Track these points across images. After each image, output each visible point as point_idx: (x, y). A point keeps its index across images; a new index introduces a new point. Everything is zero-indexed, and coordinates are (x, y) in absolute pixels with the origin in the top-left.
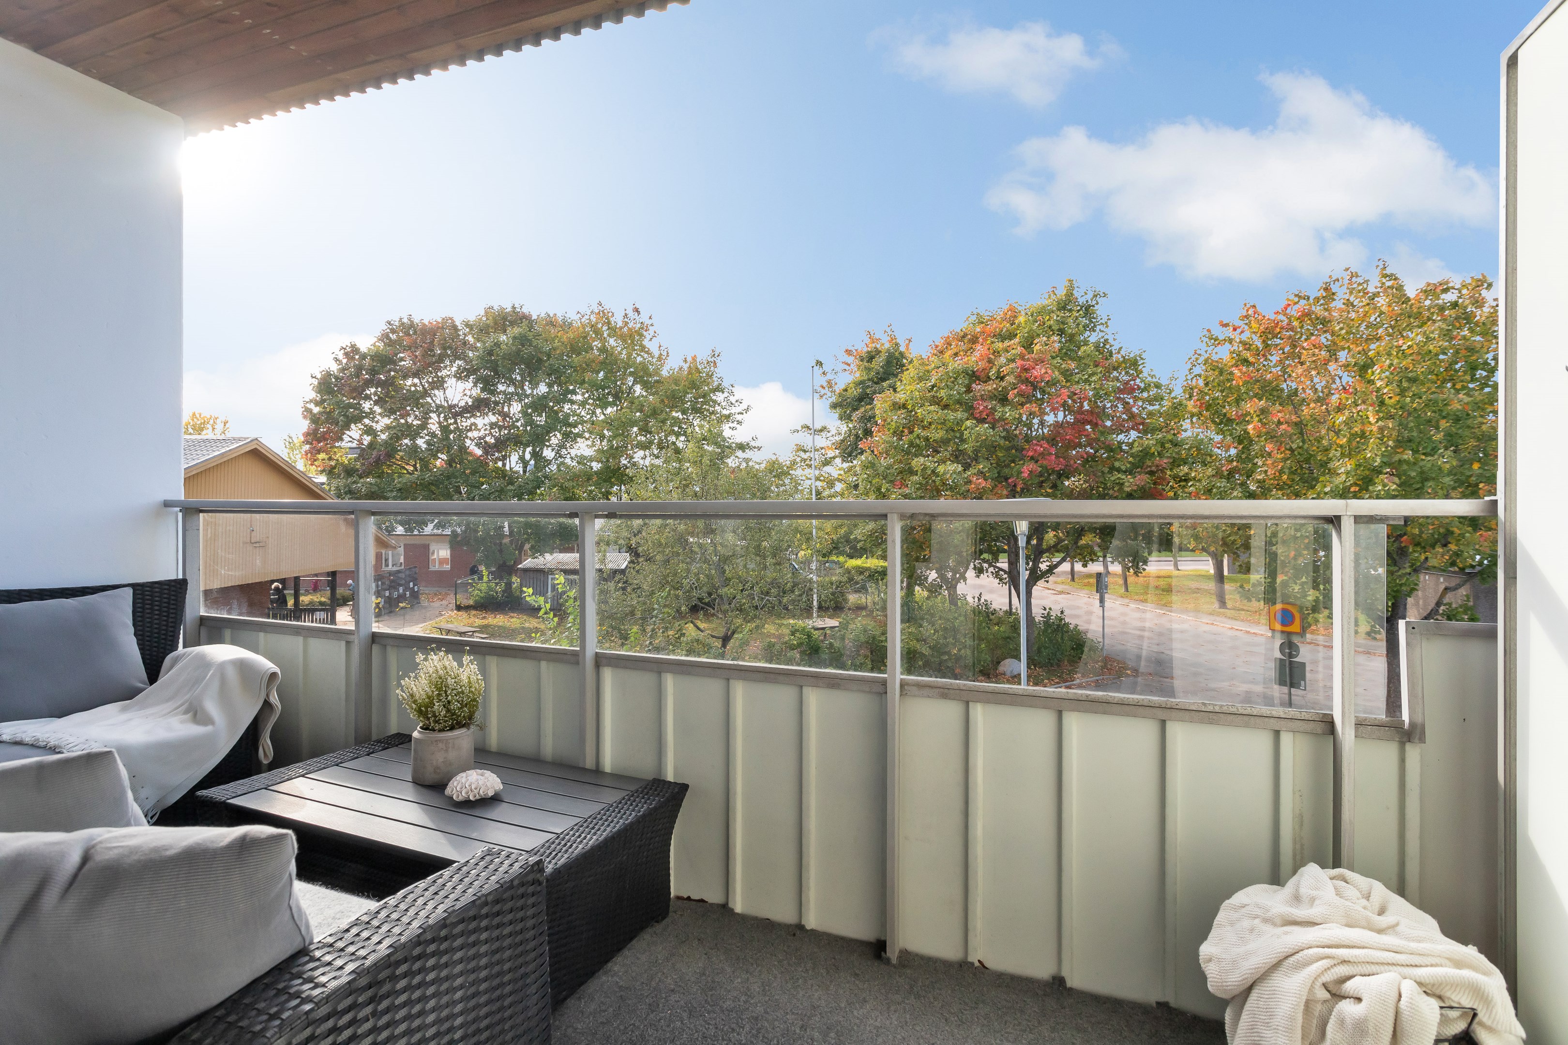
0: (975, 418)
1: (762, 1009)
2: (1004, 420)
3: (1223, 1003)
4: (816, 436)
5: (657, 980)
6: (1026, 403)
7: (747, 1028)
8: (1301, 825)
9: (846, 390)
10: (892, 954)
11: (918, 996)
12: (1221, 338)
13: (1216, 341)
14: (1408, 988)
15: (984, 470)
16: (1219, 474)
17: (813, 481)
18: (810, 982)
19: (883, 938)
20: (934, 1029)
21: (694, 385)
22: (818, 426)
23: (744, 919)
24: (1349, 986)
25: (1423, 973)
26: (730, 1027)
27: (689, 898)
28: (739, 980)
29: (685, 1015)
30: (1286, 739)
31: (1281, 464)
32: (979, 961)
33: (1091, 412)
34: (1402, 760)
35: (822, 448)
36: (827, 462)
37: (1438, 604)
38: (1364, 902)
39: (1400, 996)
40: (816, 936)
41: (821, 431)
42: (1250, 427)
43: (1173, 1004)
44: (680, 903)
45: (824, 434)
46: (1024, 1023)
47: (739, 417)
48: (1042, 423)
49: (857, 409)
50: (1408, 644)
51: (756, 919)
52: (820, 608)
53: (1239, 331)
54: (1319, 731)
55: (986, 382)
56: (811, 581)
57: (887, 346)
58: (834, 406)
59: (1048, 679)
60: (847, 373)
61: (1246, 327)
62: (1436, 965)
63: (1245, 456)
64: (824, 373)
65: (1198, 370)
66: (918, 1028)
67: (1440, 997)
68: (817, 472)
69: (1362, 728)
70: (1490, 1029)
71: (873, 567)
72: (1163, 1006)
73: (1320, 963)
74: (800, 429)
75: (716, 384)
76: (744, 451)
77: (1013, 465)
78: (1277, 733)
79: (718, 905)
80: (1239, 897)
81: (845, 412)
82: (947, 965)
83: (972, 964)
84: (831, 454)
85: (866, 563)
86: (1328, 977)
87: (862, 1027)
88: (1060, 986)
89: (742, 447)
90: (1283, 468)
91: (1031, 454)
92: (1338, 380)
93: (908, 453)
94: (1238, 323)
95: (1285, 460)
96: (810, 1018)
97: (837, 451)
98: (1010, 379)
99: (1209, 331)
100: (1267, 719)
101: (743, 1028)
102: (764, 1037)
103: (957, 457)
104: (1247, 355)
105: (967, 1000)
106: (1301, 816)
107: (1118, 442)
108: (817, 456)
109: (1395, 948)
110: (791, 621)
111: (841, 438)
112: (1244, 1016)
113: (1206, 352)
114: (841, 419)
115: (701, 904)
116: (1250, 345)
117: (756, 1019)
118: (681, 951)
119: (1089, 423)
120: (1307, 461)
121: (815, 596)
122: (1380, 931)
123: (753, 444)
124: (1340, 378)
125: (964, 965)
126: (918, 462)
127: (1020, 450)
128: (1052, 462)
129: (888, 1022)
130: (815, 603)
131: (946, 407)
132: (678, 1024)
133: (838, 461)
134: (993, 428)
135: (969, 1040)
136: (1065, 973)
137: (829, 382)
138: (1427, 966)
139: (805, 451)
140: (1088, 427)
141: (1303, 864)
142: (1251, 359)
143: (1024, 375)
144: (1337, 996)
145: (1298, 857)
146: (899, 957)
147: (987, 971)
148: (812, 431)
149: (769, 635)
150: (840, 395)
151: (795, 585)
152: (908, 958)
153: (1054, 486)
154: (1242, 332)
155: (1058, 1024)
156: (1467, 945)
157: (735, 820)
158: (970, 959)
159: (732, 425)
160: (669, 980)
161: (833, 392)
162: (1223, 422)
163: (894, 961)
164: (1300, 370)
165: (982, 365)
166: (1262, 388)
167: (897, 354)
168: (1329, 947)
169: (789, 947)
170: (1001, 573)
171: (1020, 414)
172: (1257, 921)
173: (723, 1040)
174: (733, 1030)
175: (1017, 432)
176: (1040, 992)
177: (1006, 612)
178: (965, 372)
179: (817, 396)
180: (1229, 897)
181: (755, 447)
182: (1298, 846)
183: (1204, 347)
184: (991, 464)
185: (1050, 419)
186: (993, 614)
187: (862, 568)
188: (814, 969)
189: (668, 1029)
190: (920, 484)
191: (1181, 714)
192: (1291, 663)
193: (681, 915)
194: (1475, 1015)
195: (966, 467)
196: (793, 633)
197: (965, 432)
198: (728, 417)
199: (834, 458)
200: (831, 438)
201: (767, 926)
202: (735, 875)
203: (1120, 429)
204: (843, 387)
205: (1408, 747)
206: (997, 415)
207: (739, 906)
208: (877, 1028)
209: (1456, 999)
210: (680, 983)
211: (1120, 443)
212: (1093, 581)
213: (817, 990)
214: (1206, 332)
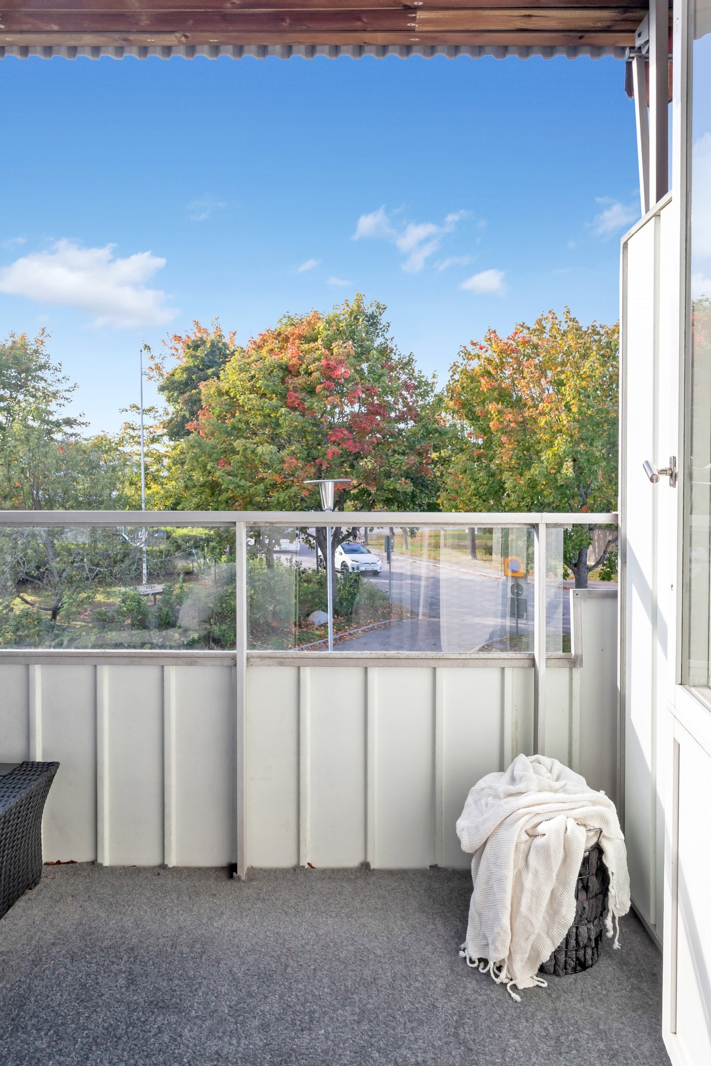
0: (287, 407)
1: (136, 940)
2: (312, 409)
3: (470, 856)
4: (145, 416)
5: (37, 938)
6: (330, 396)
7: (125, 958)
8: (517, 728)
9: (173, 375)
10: (242, 872)
11: (263, 901)
12: (473, 353)
13: (468, 356)
14: (571, 824)
15: (296, 452)
16: (471, 459)
17: (142, 456)
18: (176, 909)
19: (234, 862)
20: (277, 922)
21: (17, 361)
22: (146, 406)
23: (112, 870)
24: (540, 829)
25: (577, 813)
26: (110, 961)
27: (59, 863)
28: (114, 921)
29: (68, 961)
30: (508, 672)
31: (512, 452)
32: (308, 864)
33: (380, 405)
34: (571, 679)
35: (151, 427)
36: (154, 440)
37: (605, 552)
38: (549, 774)
39: (566, 829)
40: (178, 871)
41: (150, 410)
42: (491, 424)
43: (440, 865)
44: (50, 868)
45: (152, 414)
46: (342, 901)
47: (67, 395)
48: (341, 413)
49: (183, 393)
50: (574, 605)
51: (123, 868)
52: (150, 574)
53: (484, 350)
54: (527, 665)
55: (297, 376)
56: (141, 550)
57: (212, 337)
58: (162, 389)
59: (348, 625)
60: (175, 357)
61: (490, 347)
62: (583, 806)
63: (488, 445)
64: (152, 357)
65: (457, 377)
66: (265, 924)
67: (585, 825)
68: (145, 449)
69: (549, 661)
70: (608, 838)
71: (198, 534)
72: (434, 867)
73: (524, 818)
74: (128, 408)
75: (43, 361)
76: (72, 427)
77: (319, 447)
78: (503, 669)
79: (87, 863)
80: (481, 784)
81: (173, 395)
82: (284, 872)
83: (303, 867)
84: (160, 432)
85: (192, 531)
86: (528, 826)
87: (222, 933)
88: (366, 869)
89: (69, 422)
90: (512, 455)
91: (333, 439)
92: (546, 392)
93: (229, 434)
94: (484, 344)
95: (513, 449)
96: (178, 937)
97: (165, 430)
98: (316, 375)
99: (465, 347)
100: (497, 661)
101: (122, 959)
102: (141, 961)
103: (273, 439)
104: (490, 368)
105: (301, 895)
106: (516, 722)
107: (399, 430)
108: (145, 434)
109: (563, 801)
110: (123, 589)
111: (169, 417)
112: (482, 862)
113: (462, 364)
114: (169, 401)
115: (71, 865)
116: (492, 361)
117: (133, 949)
118: (57, 909)
119: (379, 414)
120: (528, 450)
121: (144, 565)
122: (556, 791)
123: (80, 420)
124: (548, 390)
125: (297, 869)
126: (238, 444)
127: (325, 435)
128: (349, 446)
129: (242, 926)
130: (145, 571)
131: (264, 395)
132: (63, 970)
133: (166, 439)
134: (303, 416)
135: (303, 924)
136: (369, 860)
137: (157, 365)
138: (579, 808)
139: (133, 429)
140: (378, 417)
141: (517, 756)
142: (493, 372)
143: (328, 372)
144: (533, 836)
145: (515, 750)
146: (247, 874)
147: (314, 870)
148: (140, 411)
149: (100, 604)
150: (168, 379)
151: (126, 555)
152: (254, 873)
153: (352, 466)
154: (487, 351)
155: (365, 896)
156: (599, 791)
157: (103, 787)
158: (301, 864)
159: (58, 402)
160: (48, 937)
161: (162, 375)
162: (473, 417)
163: (243, 878)
164: (523, 382)
165: (294, 361)
166: (500, 395)
167: (220, 344)
168: (529, 807)
169: (155, 885)
170: (310, 538)
171: (325, 406)
172: (490, 798)
173: (105, 972)
174: (113, 963)
175: (323, 420)
176: (352, 877)
177: (314, 571)
178: (280, 367)
179: (145, 378)
180: (474, 785)
181: (83, 424)
182: (515, 744)
183: (460, 360)
184: (302, 446)
185: (347, 410)
186: (303, 573)
187: (189, 536)
188: (178, 898)
189: (53, 977)
190: (241, 462)
191: (445, 662)
192: (518, 600)
193: (53, 878)
194: (601, 831)
195: (281, 448)
196: (124, 601)
197: (281, 418)
198: (55, 395)
199: (162, 436)
200: (160, 418)
201: (135, 871)
202: (103, 835)
203: (401, 418)
204: (171, 372)
205: (574, 670)
206: (307, 405)
207: (107, 859)
208: (233, 932)
209: (592, 825)
210: (60, 936)
211: (401, 430)
212: (383, 541)
213: (182, 915)
214: (463, 349)
